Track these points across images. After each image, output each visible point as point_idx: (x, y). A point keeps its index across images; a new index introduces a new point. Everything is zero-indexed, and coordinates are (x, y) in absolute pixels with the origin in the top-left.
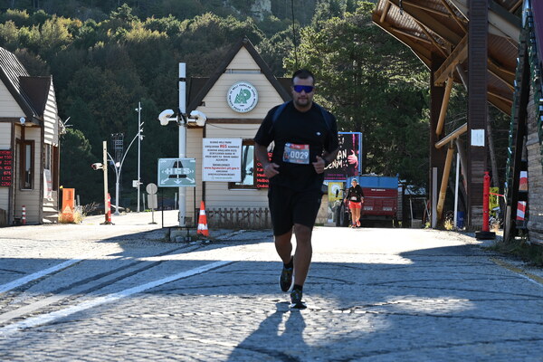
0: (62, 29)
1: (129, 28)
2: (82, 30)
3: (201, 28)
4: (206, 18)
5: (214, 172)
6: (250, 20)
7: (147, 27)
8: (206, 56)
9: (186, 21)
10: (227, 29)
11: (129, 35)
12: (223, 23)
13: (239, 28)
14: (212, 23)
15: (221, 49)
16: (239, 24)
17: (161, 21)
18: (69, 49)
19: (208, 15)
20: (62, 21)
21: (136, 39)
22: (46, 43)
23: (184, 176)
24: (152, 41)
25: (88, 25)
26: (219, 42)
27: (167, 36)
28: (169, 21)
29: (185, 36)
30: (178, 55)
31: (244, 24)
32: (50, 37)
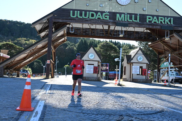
5: (134, 72)
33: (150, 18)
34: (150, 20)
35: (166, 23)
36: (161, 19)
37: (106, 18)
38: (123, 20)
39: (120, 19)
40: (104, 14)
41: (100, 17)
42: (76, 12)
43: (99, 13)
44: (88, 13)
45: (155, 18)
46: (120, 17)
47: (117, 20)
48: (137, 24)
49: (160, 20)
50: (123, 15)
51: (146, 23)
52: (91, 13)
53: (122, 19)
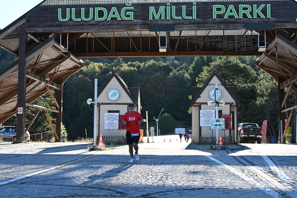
0: (96, 67)
1: (122, 66)
2: (104, 67)
3: (149, 66)
4: (151, 62)
5: (205, 123)
6: (168, 62)
7: (129, 66)
8: (152, 76)
9: (143, 63)
10: (159, 66)
11: (122, 69)
12: (157, 63)
13: (164, 66)
14: (153, 64)
15: (158, 74)
16: (164, 64)
17: (134, 63)
18: (99, 75)
19: (152, 61)
20: (96, 64)
21: (125, 70)
22: (90, 73)
23: (221, 125)
24: (131, 71)
25: (106, 65)
26: (156, 71)
27: (136, 69)
28: (137, 63)
29: (143, 69)
30: (141, 77)
31: (166, 64)
32: (91, 70)
33: (219, 9)
34: (219, 13)
35: (255, 16)
36: (245, 9)
37: (129, 16)
38: (163, 18)
39: (157, 17)
40: (124, 9)
41: (117, 15)
42: (68, 9)
43: (114, 9)
44: (91, 9)
45: (231, 7)
46: (157, 12)
47: (151, 18)
48: (193, 24)
49: (242, 12)
50: (162, 9)
51: (211, 19)
52: (97, 9)
53: (161, 16)
